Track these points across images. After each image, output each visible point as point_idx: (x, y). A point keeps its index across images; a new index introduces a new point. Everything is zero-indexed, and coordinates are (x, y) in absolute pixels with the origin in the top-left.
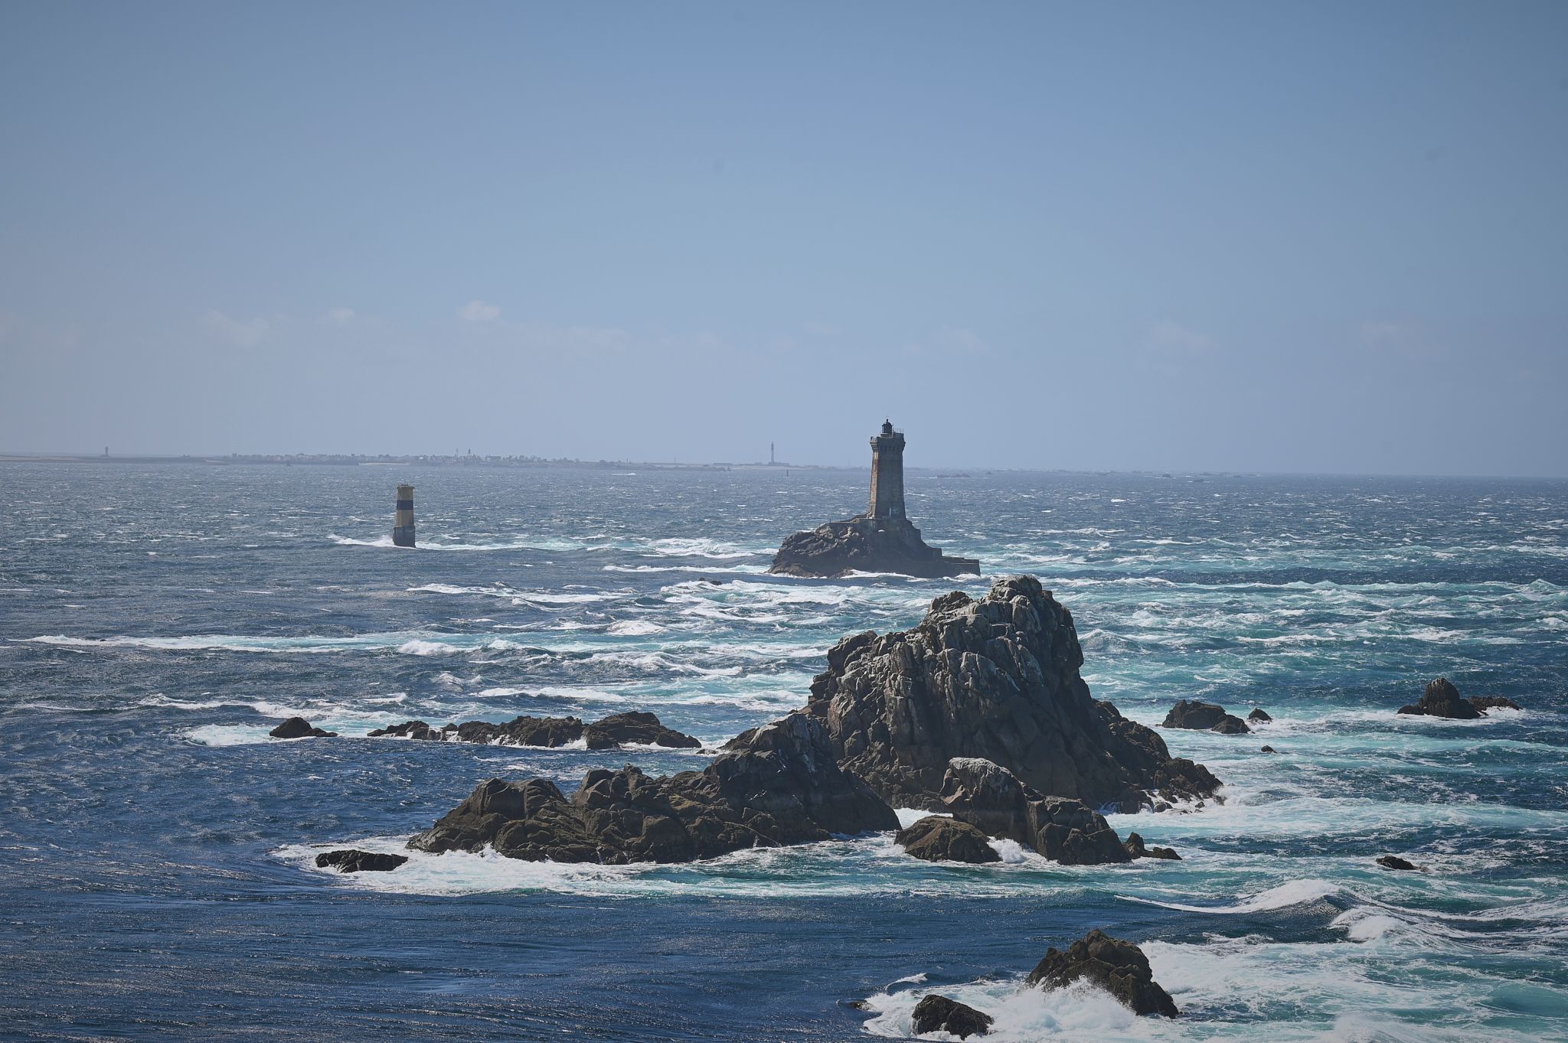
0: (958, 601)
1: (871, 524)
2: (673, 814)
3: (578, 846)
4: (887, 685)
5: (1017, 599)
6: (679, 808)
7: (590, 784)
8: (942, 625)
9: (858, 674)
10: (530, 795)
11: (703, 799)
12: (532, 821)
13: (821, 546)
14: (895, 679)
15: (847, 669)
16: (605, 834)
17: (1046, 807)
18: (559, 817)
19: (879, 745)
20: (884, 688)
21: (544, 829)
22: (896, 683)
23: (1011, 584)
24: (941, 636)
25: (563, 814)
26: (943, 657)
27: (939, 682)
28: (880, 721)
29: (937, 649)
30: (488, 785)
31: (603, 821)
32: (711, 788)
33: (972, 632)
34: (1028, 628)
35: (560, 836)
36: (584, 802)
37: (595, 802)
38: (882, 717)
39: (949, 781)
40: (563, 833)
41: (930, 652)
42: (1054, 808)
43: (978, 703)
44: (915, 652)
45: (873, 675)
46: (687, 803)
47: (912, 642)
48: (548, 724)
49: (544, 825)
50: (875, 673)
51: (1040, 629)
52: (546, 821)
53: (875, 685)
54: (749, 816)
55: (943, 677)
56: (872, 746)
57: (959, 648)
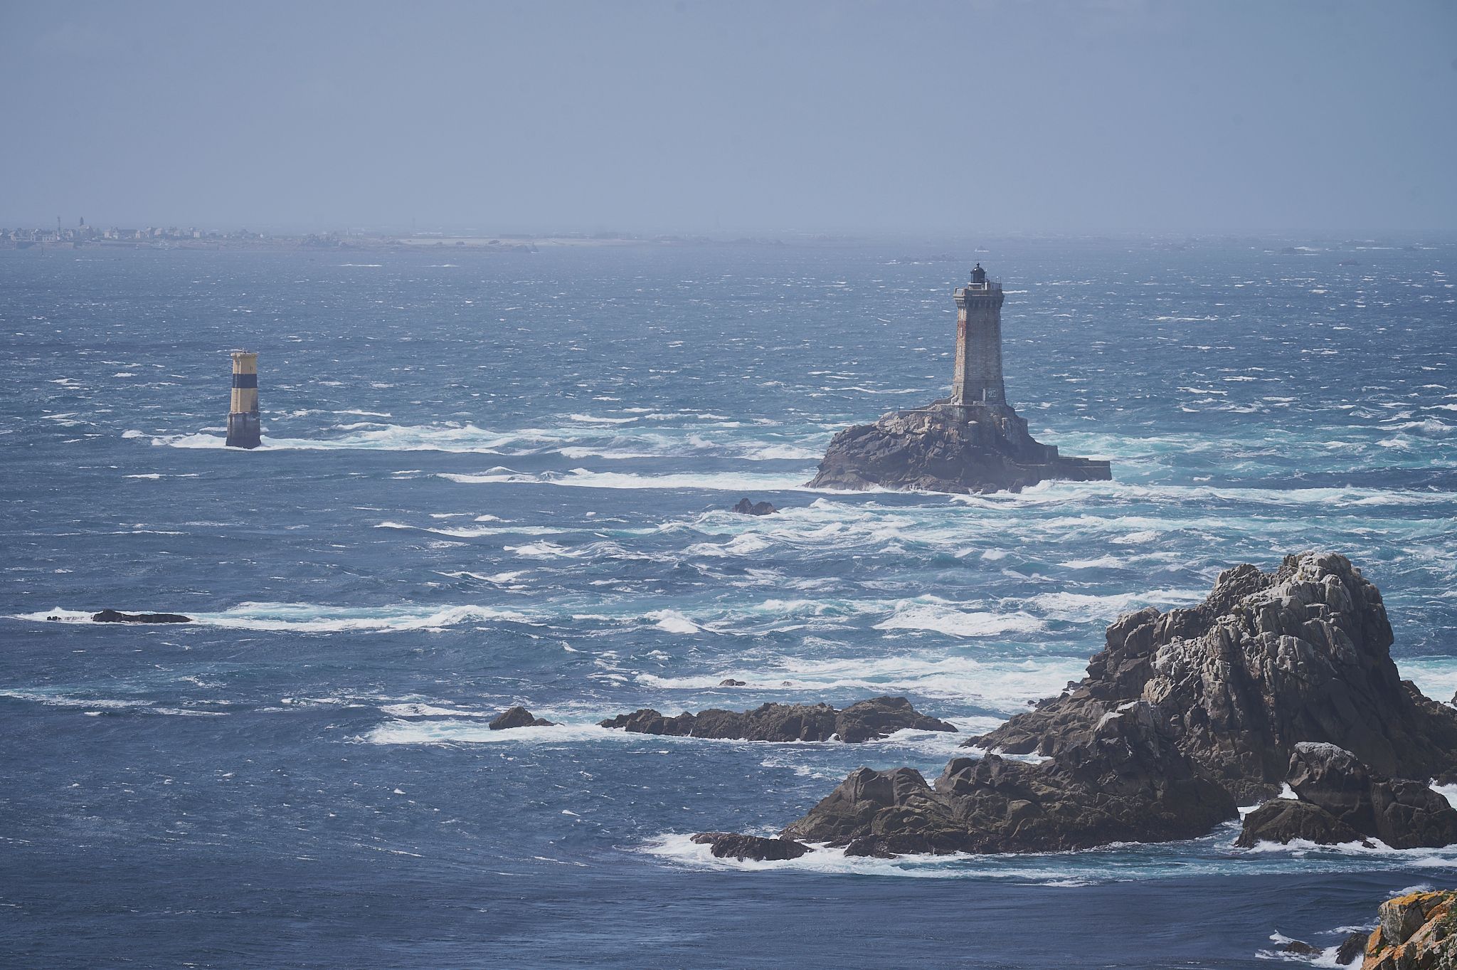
0: (1247, 575)
1: (958, 413)
2: (1036, 800)
3: (952, 830)
4: (1204, 668)
5: (1328, 578)
6: (1040, 793)
7: (954, 771)
8: (1258, 608)
9: (1172, 659)
10: (900, 783)
11: (1057, 784)
12: (904, 808)
13: (887, 444)
14: (1213, 663)
15: (1158, 653)
16: (973, 818)
17: (1391, 789)
18: (928, 804)
19: (1198, 731)
20: (1201, 672)
21: (917, 814)
22: (1215, 667)
23: (1321, 562)
24: (1258, 619)
25: (931, 800)
26: (1259, 641)
27: (1258, 666)
28: (1198, 705)
29: (1254, 633)
30: (860, 774)
31: (971, 805)
32: (1066, 774)
33: (1287, 614)
34: (1342, 609)
35: (933, 821)
36: (949, 789)
37: (962, 788)
38: (1200, 702)
39: (1295, 764)
40: (936, 818)
41: (1246, 636)
42: (1398, 789)
43: (1298, 686)
44: (1232, 635)
45: (1188, 660)
46: (1046, 790)
47: (1228, 624)
48: (799, 712)
49: (918, 811)
50: (1190, 657)
51: (1352, 608)
52: (917, 807)
53: (1191, 669)
54: (1102, 801)
55: (1262, 662)
56: (1191, 731)
57: (1276, 631)
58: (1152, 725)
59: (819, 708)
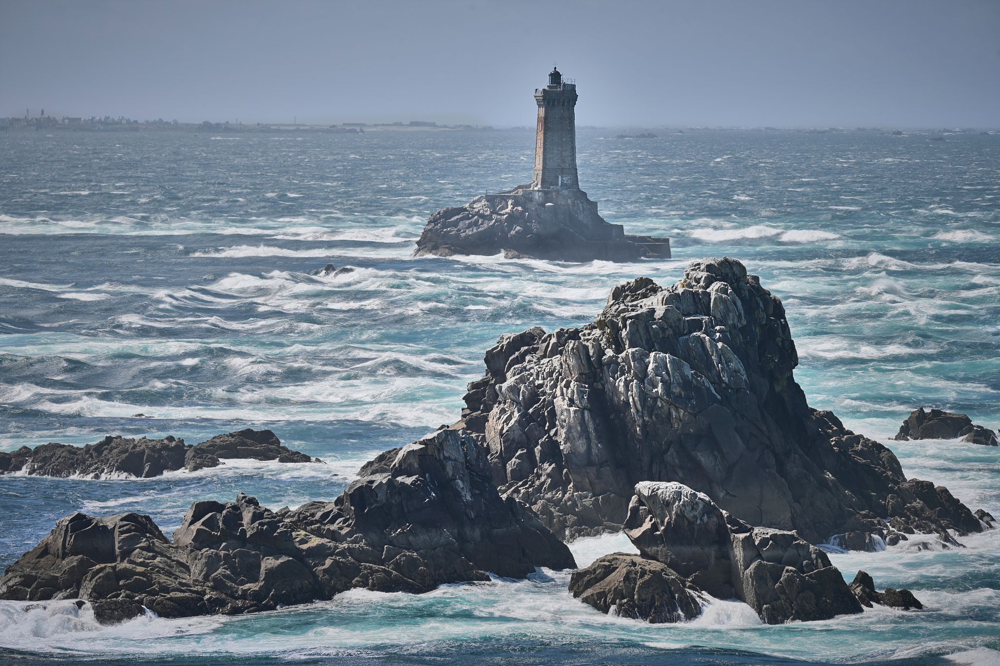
0: (644, 290)
1: (537, 196)
2: (298, 554)
3: (182, 595)
4: (558, 393)
5: (716, 285)
6: (305, 547)
7: (195, 519)
8: (624, 320)
9: (522, 380)
10: (122, 533)
11: (334, 536)
12: (125, 565)
13: (476, 224)
14: (567, 386)
15: (509, 375)
16: (215, 580)
17: (754, 541)
18: (158, 559)
19: (548, 468)
20: (554, 397)
21: (140, 574)
22: (570, 391)
23: (709, 268)
24: (624, 333)
25: (163, 555)
26: (626, 359)
27: (621, 389)
28: (550, 437)
29: (619, 349)
30: (71, 521)
31: (212, 564)
32: (345, 521)
33: (662, 328)
34: (730, 322)
35: (159, 583)
36: (188, 540)
37: (201, 540)
38: (552, 433)
39: (635, 510)
40: (163, 579)
41: (609, 353)
42: (764, 542)
43: (670, 414)
44: (591, 352)
45: (541, 382)
46: (315, 541)
47: (588, 340)
48: (143, 446)
49: (140, 569)
50: (544, 379)
51: (744, 322)
52: (142, 564)
53: (544, 393)
54: (390, 557)
55: (627, 384)
56: (541, 468)
57: (646, 347)
58: (462, 459)
59: (166, 442)
